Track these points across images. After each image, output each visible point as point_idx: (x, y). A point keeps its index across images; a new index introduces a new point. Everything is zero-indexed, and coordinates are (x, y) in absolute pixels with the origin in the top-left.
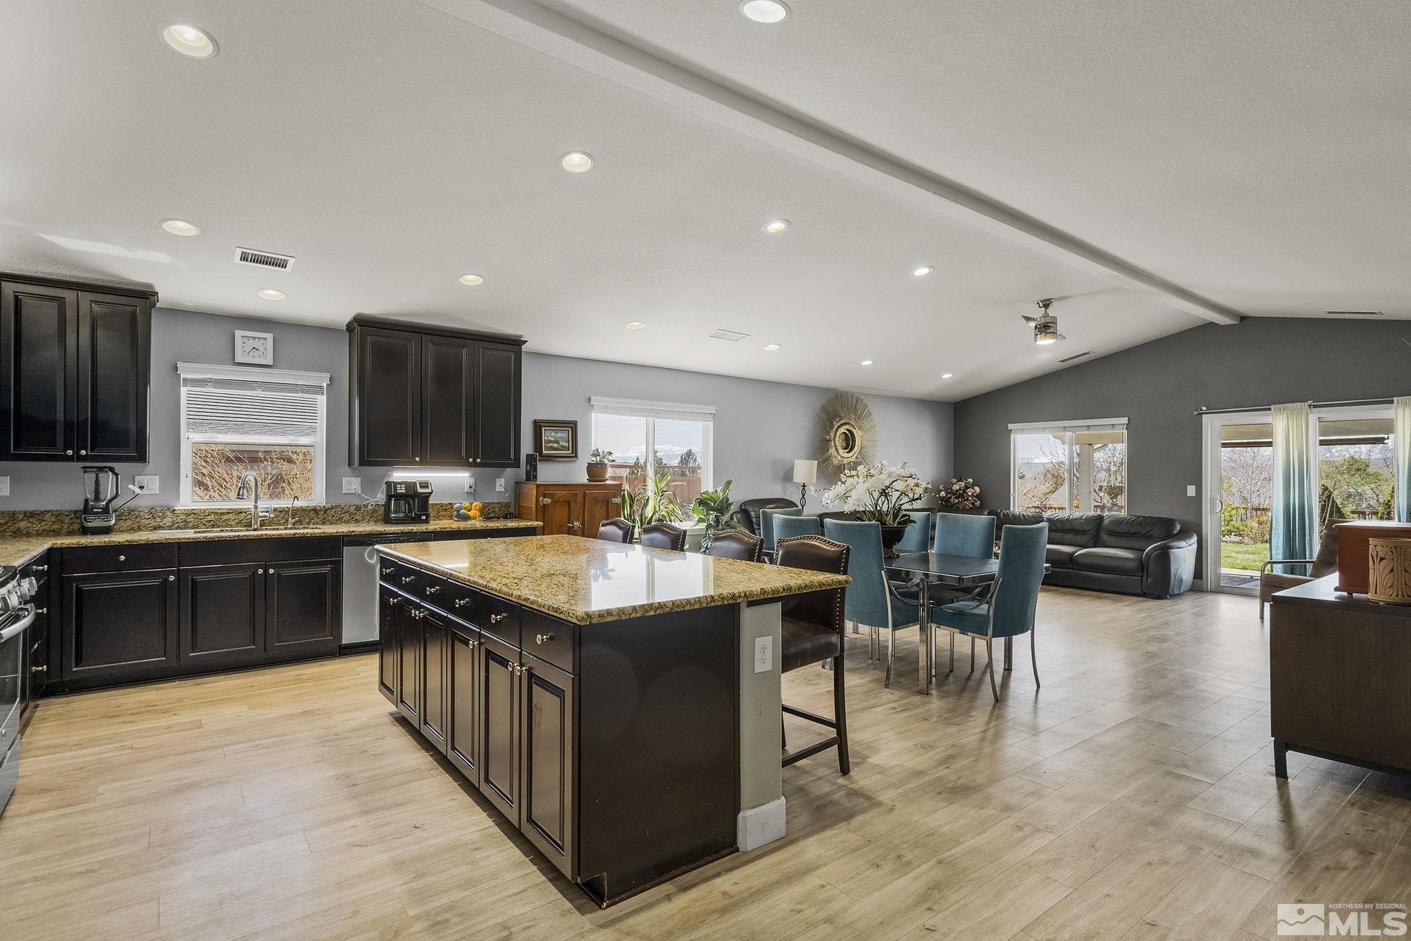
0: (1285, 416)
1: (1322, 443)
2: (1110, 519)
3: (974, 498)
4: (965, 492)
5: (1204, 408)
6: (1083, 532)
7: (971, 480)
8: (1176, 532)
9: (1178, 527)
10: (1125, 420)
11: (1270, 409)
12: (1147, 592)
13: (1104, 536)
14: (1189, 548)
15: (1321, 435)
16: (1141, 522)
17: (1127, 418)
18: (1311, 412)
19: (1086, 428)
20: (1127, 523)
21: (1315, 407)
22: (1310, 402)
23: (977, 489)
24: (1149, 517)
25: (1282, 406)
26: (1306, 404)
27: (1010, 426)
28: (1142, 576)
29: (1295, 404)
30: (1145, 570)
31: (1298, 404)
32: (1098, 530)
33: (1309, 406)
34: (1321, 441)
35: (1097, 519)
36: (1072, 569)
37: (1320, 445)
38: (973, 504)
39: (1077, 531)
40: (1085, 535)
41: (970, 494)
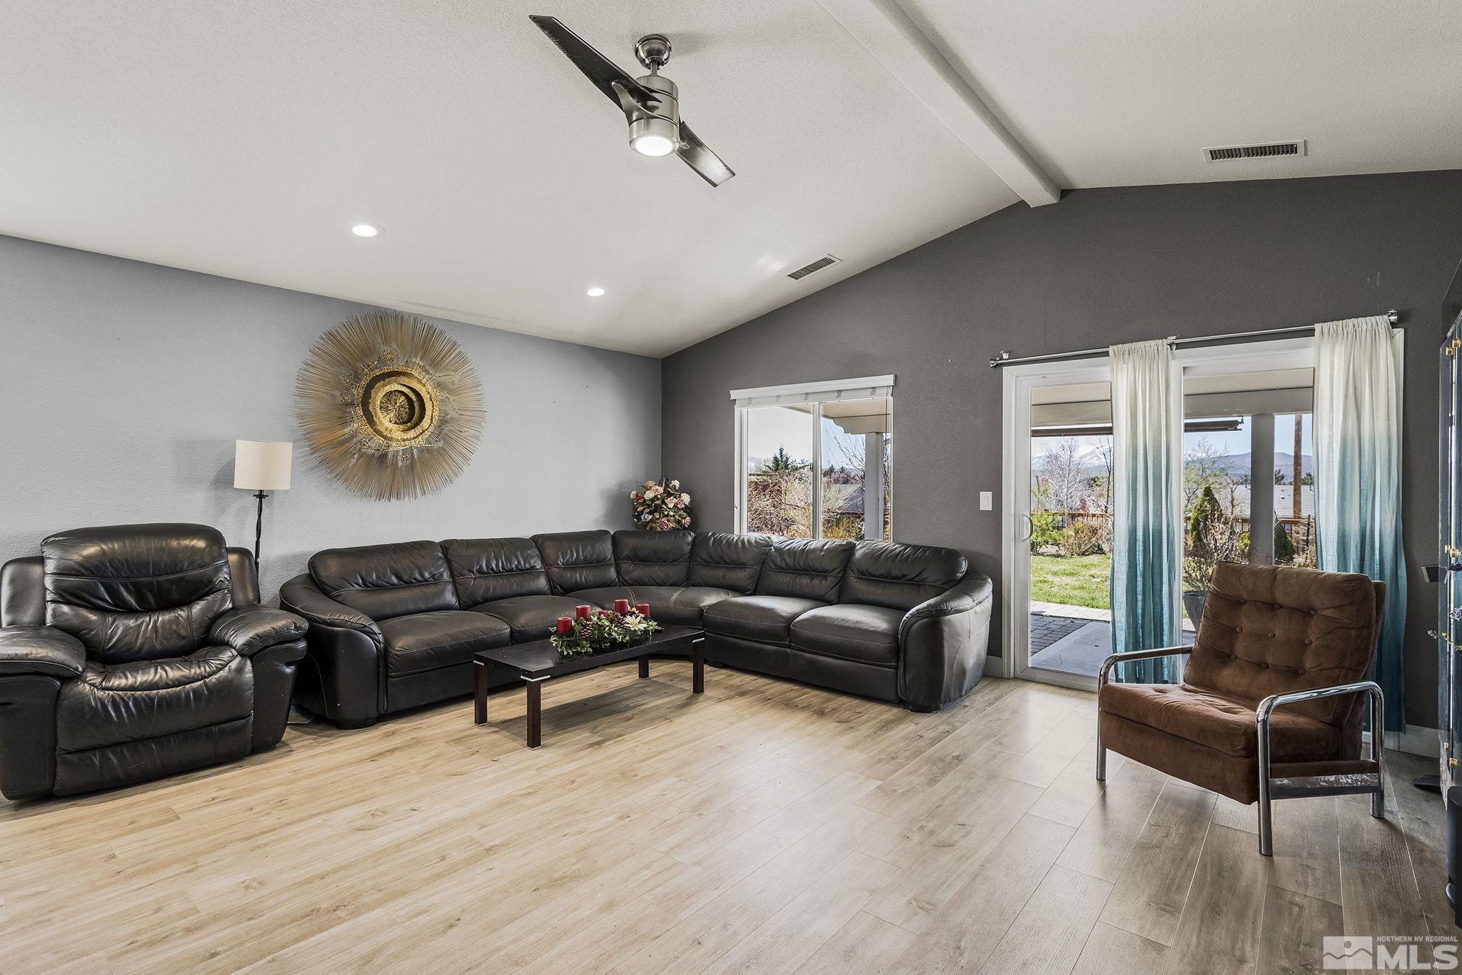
0: (1131, 365)
1: (1189, 428)
2: (864, 549)
3: (681, 512)
4: (664, 502)
5: (1005, 356)
6: (822, 573)
7: (676, 483)
8: (960, 575)
9: (964, 566)
10: (889, 380)
11: (1107, 354)
12: (903, 698)
13: (853, 581)
14: (978, 608)
15: (1187, 416)
16: (908, 556)
17: (892, 377)
18: (1174, 358)
19: (836, 394)
20: (887, 559)
21: (1179, 346)
22: (1171, 339)
23: (686, 498)
24: (921, 547)
25: (1126, 346)
26: (1166, 342)
27: (734, 394)
28: (896, 668)
29: (1148, 343)
30: (902, 655)
31: (1152, 343)
32: (845, 570)
33: (1170, 345)
34: (1186, 425)
35: (843, 551)
36: (789, 647)
37: (1186, 431)
38: (679, 522)
39: (814, 571)
40: (825, 578)
41: (671, 506)
